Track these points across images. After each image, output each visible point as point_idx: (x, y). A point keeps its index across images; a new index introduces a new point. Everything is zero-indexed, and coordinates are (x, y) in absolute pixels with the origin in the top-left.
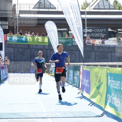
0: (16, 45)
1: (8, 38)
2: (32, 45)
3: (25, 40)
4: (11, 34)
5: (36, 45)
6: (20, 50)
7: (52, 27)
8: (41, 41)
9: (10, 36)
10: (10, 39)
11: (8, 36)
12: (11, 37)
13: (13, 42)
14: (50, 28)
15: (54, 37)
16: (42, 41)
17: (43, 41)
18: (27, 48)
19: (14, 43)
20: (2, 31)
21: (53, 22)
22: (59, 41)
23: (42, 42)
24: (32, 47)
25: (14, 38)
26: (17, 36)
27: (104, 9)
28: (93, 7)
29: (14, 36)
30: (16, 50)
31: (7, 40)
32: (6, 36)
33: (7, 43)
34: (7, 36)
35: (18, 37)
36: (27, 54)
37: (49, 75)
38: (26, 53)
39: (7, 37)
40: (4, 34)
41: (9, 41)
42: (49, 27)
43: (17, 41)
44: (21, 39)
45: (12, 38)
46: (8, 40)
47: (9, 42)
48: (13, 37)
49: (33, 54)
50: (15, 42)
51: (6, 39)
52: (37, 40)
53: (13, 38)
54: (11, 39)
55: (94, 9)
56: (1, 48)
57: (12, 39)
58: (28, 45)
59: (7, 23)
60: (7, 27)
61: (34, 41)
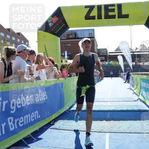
0: (107, 66)
1: (104, 63)
5: (115, 66)
6: (109, 68)
17: (118, 64)
22: (124, 64)
27: (144, 50)
28: (139, 49)
30: (107, 68)
54: (105, 64)
55: (140, 50)
58: (112, 66)
59: (104, 57)
60: (104, 59)
61: (114, 64)
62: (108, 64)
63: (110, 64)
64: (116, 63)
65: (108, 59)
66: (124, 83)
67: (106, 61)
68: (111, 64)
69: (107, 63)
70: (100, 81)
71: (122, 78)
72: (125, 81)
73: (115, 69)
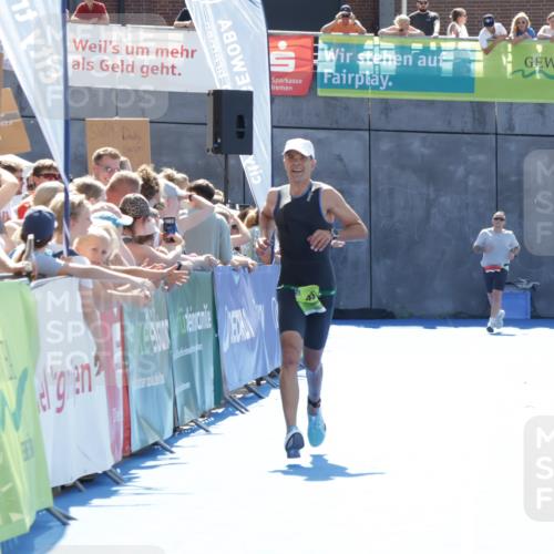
0: (386, 106)
1: (327, 60)
2: (510, 106)
3: (450, 66)
6: (416, 144)
9: (340, 45)
10: (339, 67)
11: (330, 46)
12: (348, 47)
13: (364, 87)
18: (469, 128)
19: (369, 94)
24: (510, 119)
25: (369, 55)
26: (398, 41)
29: (368, 44)
30: (385, 145)
31: (319, 70)
32: (309, 42)
33: (321, 92)
34: (316, 40)
35: (401, 50)
36: (471, 180)
38: (461, 171)
39: (316, 50)
40: (270, 25)
41: (336, 81)
43: (391, 78)
44: (422, 62)
45: (354, 59)
46: (326, 71)
47: (330, 85)
48: (360, 48)
49: (513, 178)
50: (375, 88)
51: (308, 69)
53: (361, 56)
54: (348, 67)
57: (353, 67)
58: (480, 109)
61: (524, 76)
62: (401, 79)
63: (434, 80)
67: (373, 27)
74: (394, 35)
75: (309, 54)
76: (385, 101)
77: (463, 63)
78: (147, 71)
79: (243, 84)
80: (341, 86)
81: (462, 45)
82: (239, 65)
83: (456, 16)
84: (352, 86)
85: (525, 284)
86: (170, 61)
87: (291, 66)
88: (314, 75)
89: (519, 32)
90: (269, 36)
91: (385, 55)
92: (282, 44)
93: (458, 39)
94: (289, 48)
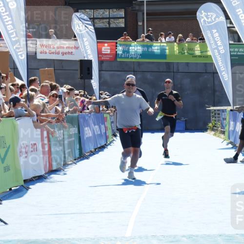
0: (139, 64)
1: (120, 50)
2: (178, 63)
3: (159, 51)
4: (126, 40)
5: (187, 64)
6: (148, 76)
7: (215, 19)
8: (200, 54)
9: (124, 45)
10: (124, 51)
11: (121, 45)
12: (127, 45)
13: (132, 58)
14: (210, 20)
15: (219, 43)
16: (201, 52)
17: (204, 54)
18: (165, 70)
19: (134, 60)
20: (94, 31)
21: (218, 7)
22: (230, 52)
23: (200, 56)
24: (178, 67)
25: (133, 48)
26: (142, 43)
29: (133, 44)
31: (118, 53)
32: (114, 44)
33: (118, 60)
34: (117, 43)
35: (143, 46)
37: (215, 135)
39: (117, 46)
41: (123, 56)
42: (208, 18)
43: (140, 55)
44: (150, 50)
45: (129, 49)
46: (120, 53)
47: (121, 57)
48: (130, 46)
49: (179, 86)
50: (135, 58)
51: (114, 52)
52: (190, 52)
53: (130, 48)
54: (126, 52)
56: (89, 74)
57: (128, 52)
58: (168, 64)
59: (122, 13)
60: (121, 24)
61: (182, 54)
62: (143, 55)
63: (153, 55)
64: (191, 49)
65: (143, 23)
66: (228, 161)
67: (135, 38)
68: (163, 55)
69: (136, 48)
70: (92, 153)
71: (223, 133)
72: (232, 153)
73: (187, 81)
74: (141, 41)
75: (114, 48)
76: (139, 62)
77: (163, 50)
78: (63, 54)
79: (90, 57)
80: (124, 58)
81: (162, 44)
82: (89, 52)
83: (161, 35)
84: (128, 58)
85: (183, 119)
86: (70, 50)
87: (109, 51)
88: (116, 55)
89: (180, 40)
90: (98, 42)
91: (139, 48)
92: (106, 45)
93: (161, 42)
94: (108, 46)
